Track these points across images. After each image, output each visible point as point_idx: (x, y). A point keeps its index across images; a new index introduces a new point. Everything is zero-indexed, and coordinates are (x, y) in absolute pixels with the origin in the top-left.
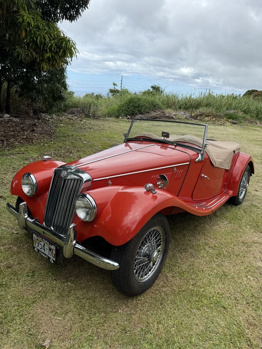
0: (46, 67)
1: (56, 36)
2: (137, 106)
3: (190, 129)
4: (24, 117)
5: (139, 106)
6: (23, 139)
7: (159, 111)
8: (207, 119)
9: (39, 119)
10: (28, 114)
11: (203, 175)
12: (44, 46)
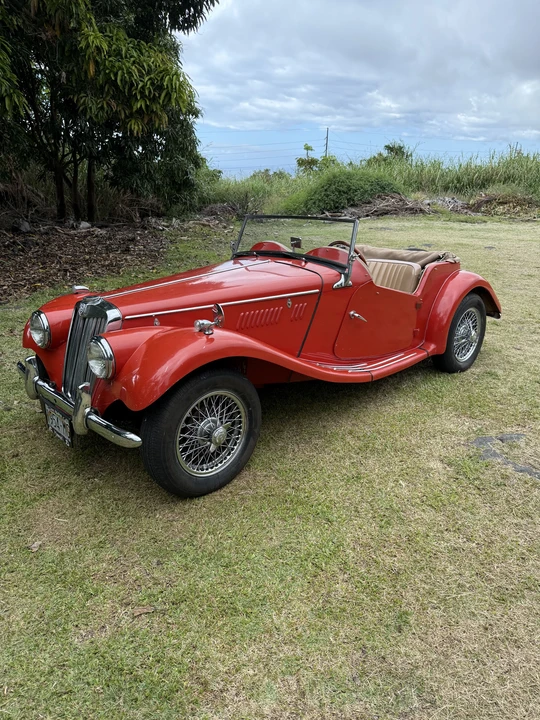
0: (136, 127)
1: (153, 67)
2: (345, 190)
3: (450, 231)
4: (117, 226)
5: (349, 189)
6: (103, 266)
7: (393, 198)
8: (500, 209)
9: (146, 229)
10: (130, 220)
11: (352, 313)
12: (130, 89)
